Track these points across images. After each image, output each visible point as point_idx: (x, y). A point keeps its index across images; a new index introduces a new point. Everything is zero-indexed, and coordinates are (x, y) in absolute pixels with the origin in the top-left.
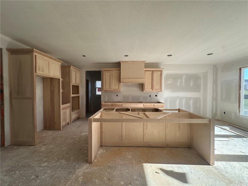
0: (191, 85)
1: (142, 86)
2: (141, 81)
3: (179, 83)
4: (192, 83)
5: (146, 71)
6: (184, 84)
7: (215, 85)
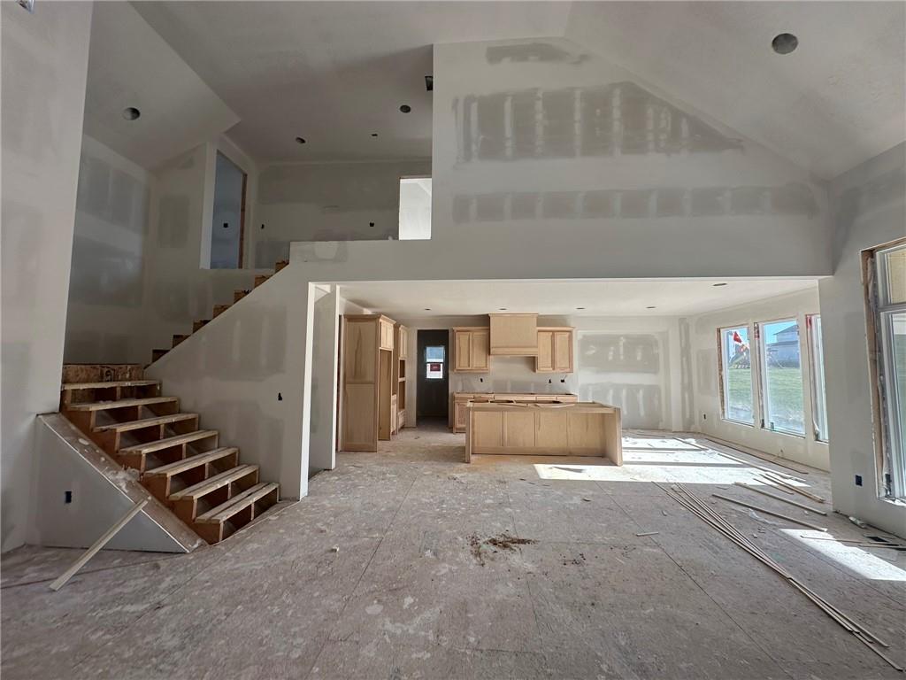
0: (639, 358)
1: (532, 362)
2: (530, 352)
3: (611, 353)
4: (640, 354)
5: (539, 331)
6: (622, 357)
7: (684, 359)
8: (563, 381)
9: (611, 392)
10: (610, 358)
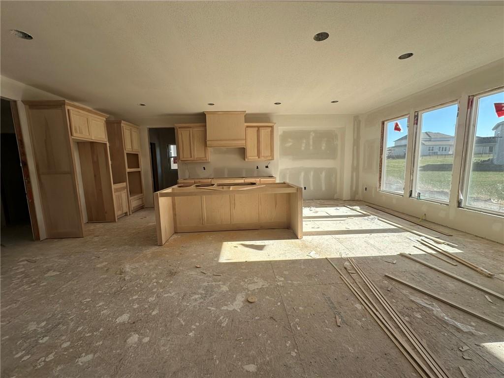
0: (323, 148)
1: (242, 152)
2: (241, 143)
3: (304, 145)
4: (324, 145)
5: (247, 127)
6: (311, 148)
7: (355, 147)
8: (267, 167)
9: (303, 174)
10: (303, 148)
